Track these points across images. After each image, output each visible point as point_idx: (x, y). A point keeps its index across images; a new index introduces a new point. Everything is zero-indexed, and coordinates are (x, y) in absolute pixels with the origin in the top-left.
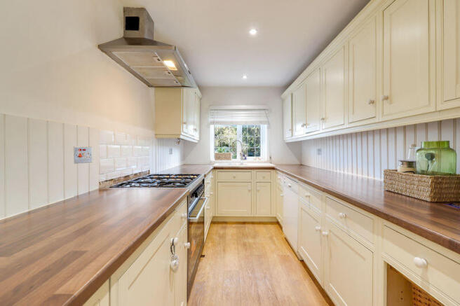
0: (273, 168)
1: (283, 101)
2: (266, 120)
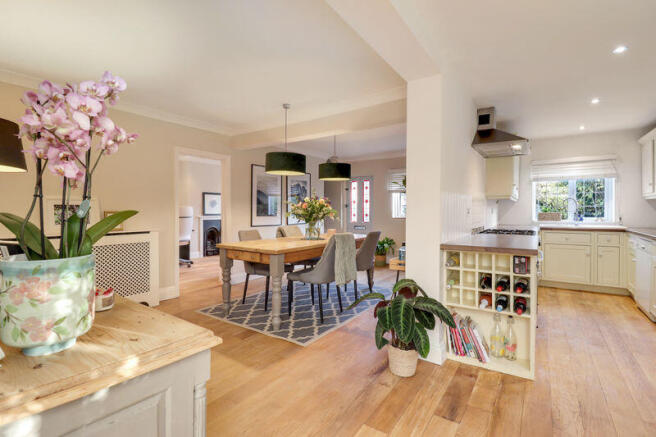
0: (624, 231)
1: (641, 146)
2: (614, 172)
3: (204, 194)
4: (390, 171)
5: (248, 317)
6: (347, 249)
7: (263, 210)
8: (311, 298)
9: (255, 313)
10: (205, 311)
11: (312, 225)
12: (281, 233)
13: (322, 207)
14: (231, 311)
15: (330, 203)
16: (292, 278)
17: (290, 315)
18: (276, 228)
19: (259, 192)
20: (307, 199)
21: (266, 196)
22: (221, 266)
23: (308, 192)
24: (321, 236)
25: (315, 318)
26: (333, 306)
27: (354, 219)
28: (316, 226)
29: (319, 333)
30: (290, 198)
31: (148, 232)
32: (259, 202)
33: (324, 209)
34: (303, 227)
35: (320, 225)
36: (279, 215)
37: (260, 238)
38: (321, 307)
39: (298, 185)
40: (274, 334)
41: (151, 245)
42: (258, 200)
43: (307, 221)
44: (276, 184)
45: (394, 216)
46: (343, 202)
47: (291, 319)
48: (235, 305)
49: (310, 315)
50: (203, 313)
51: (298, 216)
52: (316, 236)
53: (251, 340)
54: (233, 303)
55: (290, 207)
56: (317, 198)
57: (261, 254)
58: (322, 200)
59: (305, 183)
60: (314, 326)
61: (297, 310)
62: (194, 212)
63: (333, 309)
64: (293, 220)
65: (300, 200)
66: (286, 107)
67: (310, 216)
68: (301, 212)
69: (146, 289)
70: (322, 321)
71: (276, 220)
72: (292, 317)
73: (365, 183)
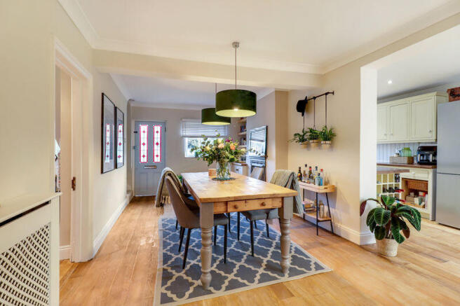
73: (156, 127)
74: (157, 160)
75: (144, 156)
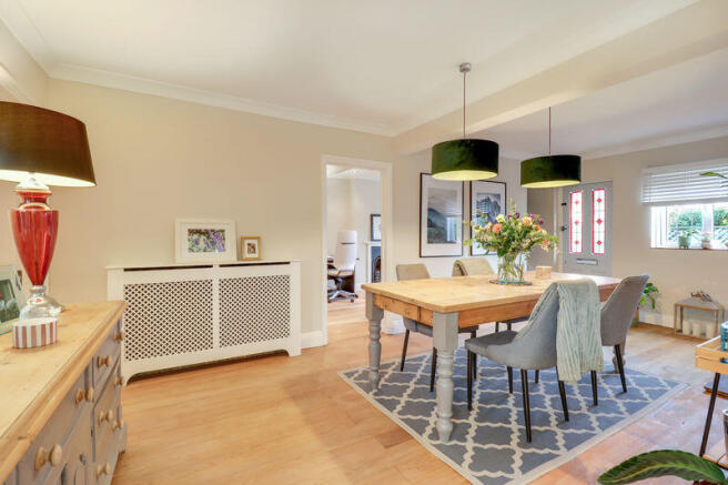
3: (372, 216)
4: (648, 171)
5: (404, 399)
6: (583, 312)
7: (437, 234)
8: (506, 377)
9: (415, 394)
10: (349, 375)
11: (509, 260)
12: (460, 270)
13: (527, 230)
14: (382, 382)
15: (541, 223)
16: (474, 348)
17: (470, 408)
18: (453, 261)
19: (430, 210)
20: (501, 217)
21: (442, 217)
22: (367, 316)
23: (503, 208)
24: (526, 279)
25: (515, 427)
26: (548, 403)
27: (577, 248)
28: (517, 261)
29: (525, 469)
30: (475, 220)
31: (288, 263)
32: (431, 224)
33: (532, 233)
34: (495, 261)
35: (521, 259)
36: (459, 241)
37: (427, 276)
38: (526, 402)
39: (488, 200)
40: (438, 447)
41: (292, 280)
42: (429, 220)
43: (501, 253)
44: (456, 200)
45: (653, 246)
46: (557, 222)
47: (471, 420)
48: (390, 371)
49: (505, 417)
50: (346, 379)
51: (487, 245)
52: (518, 279)
53: (400, 452)
54: (387, 366)
55: (475, 232)
56: (518, 215)
57: (420, 308)
58: (526, 219)
59: (498, 196)
60: (514, 444)
61: (483, 400)
62: (359, 237)
63: (550, 410)
64: (479, 250)
65: (490, 219)
66: (464, 69)
67: (506, 245)
68: (490, 238)
69: (286, 334)
70: (528, 437)
71: (455, 249)
72: (474, 414)
73: (596, 193)
74: (599, 249)
75: (577, 242)
